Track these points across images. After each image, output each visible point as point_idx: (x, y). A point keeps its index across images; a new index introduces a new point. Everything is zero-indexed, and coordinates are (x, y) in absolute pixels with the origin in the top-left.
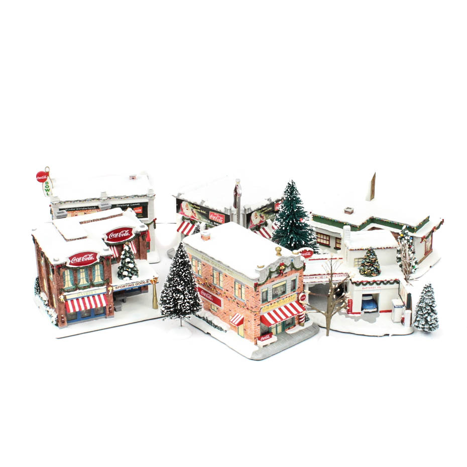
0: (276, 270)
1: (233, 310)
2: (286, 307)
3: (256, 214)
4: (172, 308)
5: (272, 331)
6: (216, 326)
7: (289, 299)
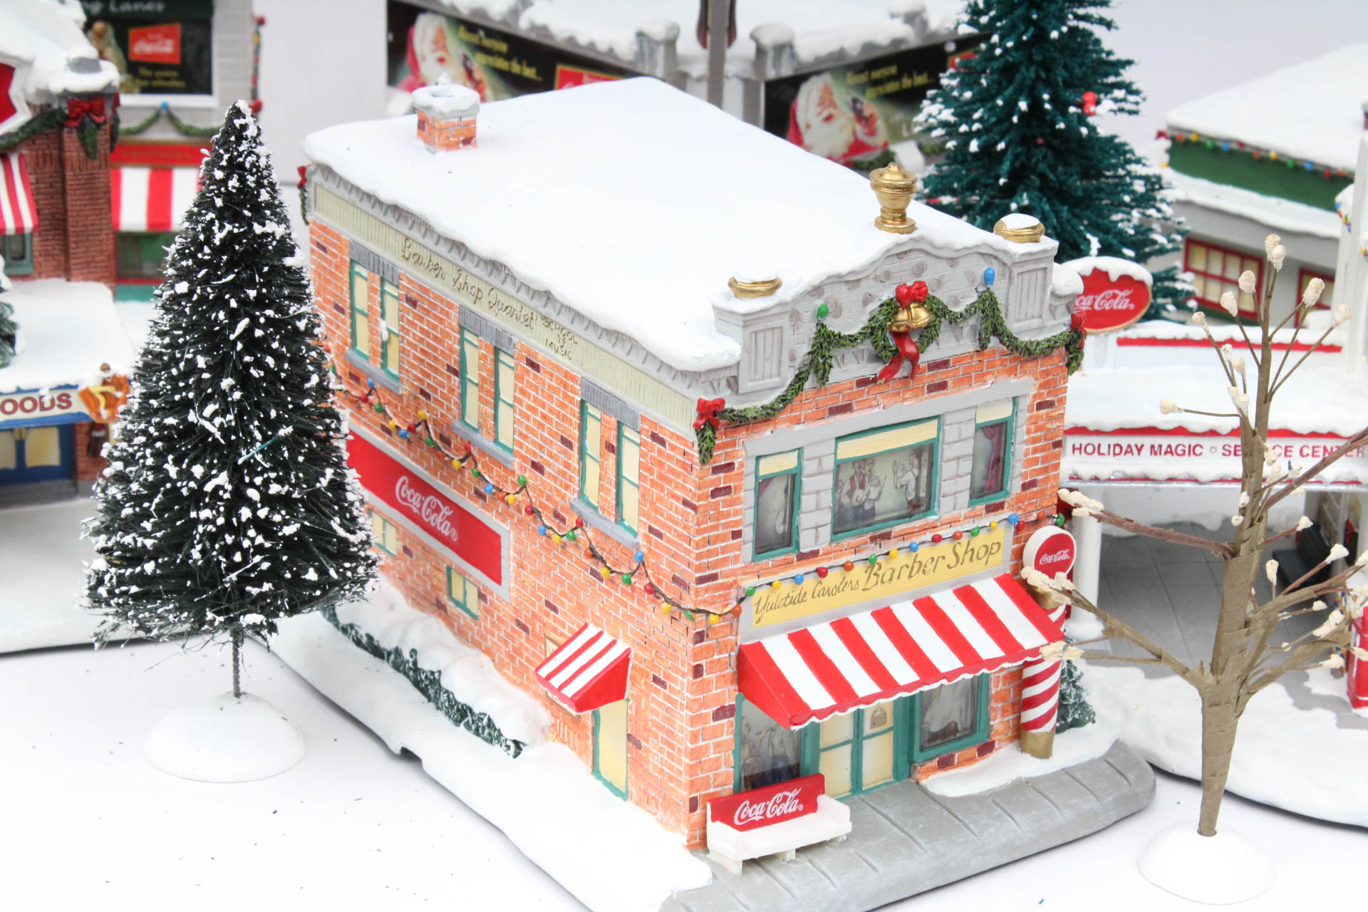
0: (871, 332)
1: (565, 607)
2: (928, 608)
3: (827, 91)
4: (153, 555)
5: (823, 770)
6: (461, 714)
7: (956, 555)
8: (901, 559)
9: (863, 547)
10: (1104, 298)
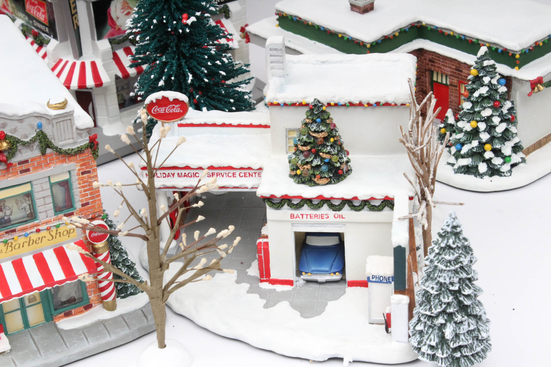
7: (51, 235)
8: (22, 240)
9: (2, 236)
10: (169, 108)
